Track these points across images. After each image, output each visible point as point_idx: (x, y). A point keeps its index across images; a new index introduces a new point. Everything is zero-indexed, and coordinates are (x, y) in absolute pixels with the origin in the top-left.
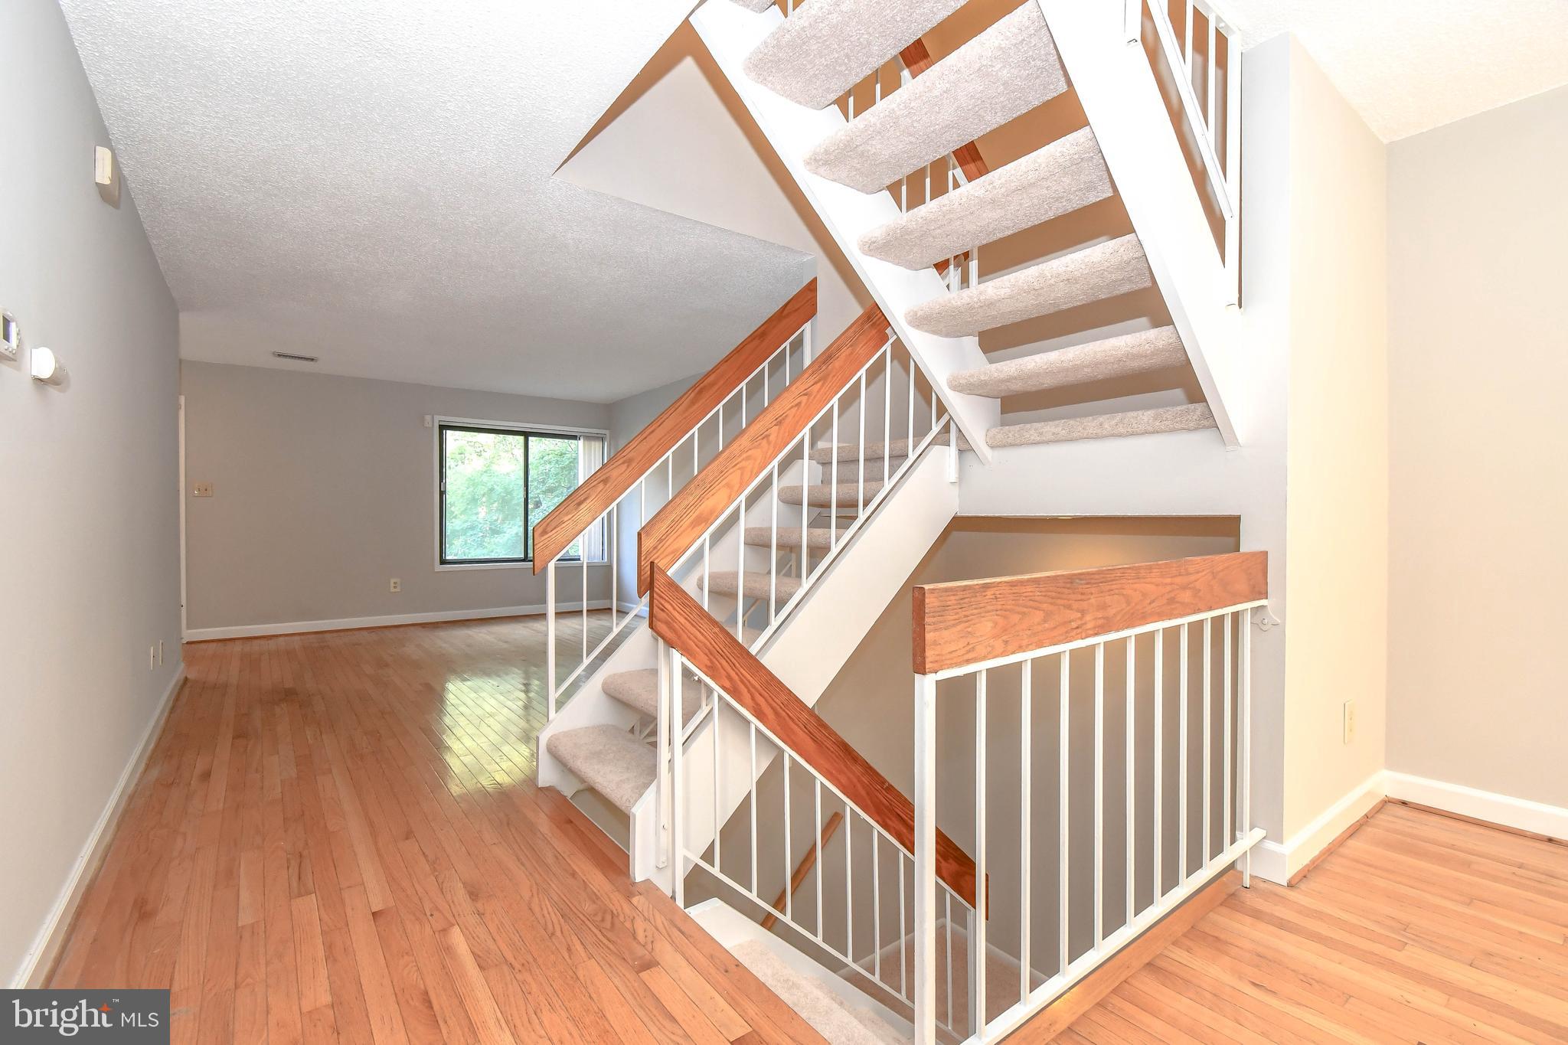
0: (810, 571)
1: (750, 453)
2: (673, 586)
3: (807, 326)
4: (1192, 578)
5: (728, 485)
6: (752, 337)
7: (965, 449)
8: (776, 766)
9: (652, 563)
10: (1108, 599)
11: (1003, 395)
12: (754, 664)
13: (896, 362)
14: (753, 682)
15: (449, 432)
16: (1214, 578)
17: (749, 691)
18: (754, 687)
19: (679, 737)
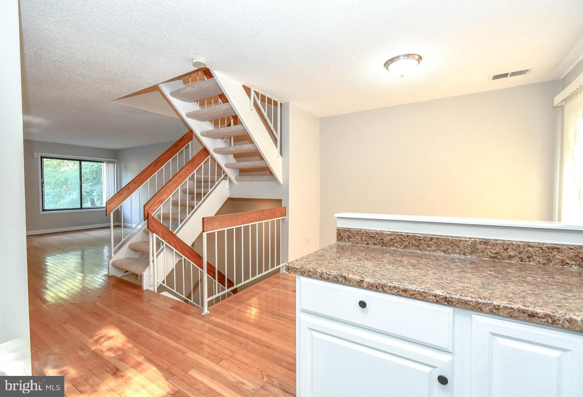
0: (189, 213)
1: (172, 185)
2: (153, 218)
3: (190, 142)
4: (265, 213)
5: (167, 193)
6: (173, 146)
7: (230, 181)
8: (181, 261)
9: (148, 213)
10: (244, 218)
11: (240, 168)
12: (175, 236)
13: (211, 159)
14: (174, 240)
15: (45, 160)
16: (271, 213)
17: (173, 242)
18: (174, 242)
19: (155, 255)
